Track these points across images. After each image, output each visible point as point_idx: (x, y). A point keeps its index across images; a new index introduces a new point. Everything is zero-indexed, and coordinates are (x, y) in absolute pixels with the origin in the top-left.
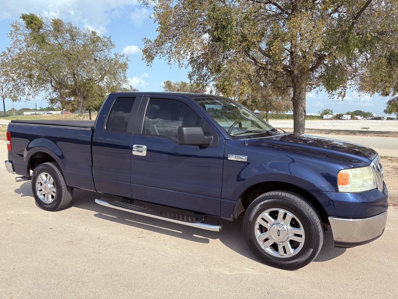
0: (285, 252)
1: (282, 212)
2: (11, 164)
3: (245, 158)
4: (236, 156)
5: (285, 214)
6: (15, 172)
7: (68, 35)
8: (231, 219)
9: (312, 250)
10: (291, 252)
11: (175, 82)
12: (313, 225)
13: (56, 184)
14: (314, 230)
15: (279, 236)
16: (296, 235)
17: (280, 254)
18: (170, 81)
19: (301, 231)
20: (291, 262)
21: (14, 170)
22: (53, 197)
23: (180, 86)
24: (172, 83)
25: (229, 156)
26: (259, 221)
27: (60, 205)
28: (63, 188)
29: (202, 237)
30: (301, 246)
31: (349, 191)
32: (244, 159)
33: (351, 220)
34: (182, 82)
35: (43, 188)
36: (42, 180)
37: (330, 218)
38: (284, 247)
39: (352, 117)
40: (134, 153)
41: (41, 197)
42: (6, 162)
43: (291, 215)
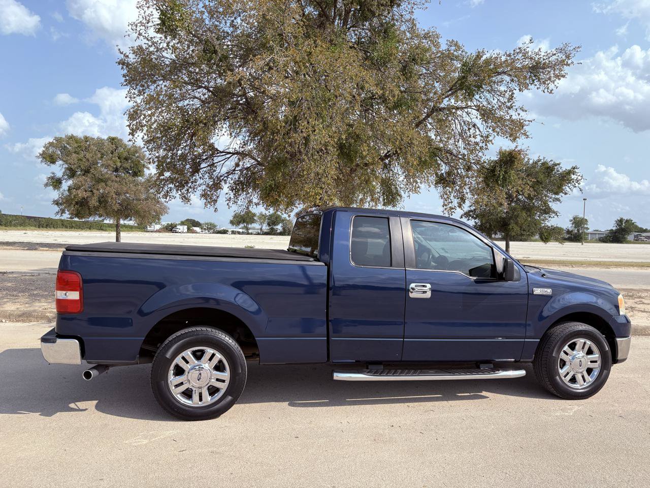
0: (585, 381)
1: (580, 341)
2: (79, 343)
4: (541, 289)
5: (585, 344)
8: (531, 360)
10: (589, 380)
13: (229, 364)
15: (580, 366)
16: (591, 362)
17: (581, 384)
19: (597, 356)
25: (534, 290)
26: (562, 355)
29: (469, 394)
30: (596, 373)
31: (622, 314)
32: (549, 291)
35: (190, 379)
36: (187, 362)
37: (618, 339)
38: (583, 377)
39: (188, 229)
40: (412, 295)
41: (179, 398)
42: (46, 340)
43: (590, 344)
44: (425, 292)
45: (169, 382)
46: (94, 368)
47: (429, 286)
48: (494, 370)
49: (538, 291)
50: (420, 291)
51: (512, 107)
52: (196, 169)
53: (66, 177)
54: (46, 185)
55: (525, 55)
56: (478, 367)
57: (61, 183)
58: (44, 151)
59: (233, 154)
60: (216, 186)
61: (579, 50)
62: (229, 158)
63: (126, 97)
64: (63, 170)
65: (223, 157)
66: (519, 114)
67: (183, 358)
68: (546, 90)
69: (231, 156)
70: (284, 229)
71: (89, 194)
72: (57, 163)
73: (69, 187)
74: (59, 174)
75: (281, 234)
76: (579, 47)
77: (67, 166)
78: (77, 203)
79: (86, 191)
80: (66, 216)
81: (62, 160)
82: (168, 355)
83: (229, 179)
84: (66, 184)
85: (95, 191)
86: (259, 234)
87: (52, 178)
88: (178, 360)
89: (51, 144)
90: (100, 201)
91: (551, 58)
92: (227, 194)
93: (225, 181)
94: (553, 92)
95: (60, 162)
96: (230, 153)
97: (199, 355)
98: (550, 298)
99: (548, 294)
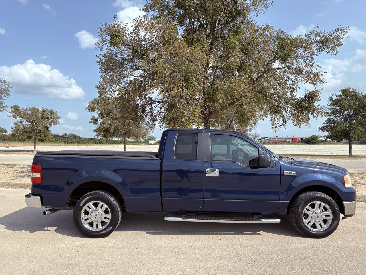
0: (322, 227)
1: (318, 203)
2: (39, 197)
4: (289, 172)
5: (320, 204)
6: (43, 206)
8: (285, 214)
10: (325, 226)
11: (25, 107)
13: (111, 210)
15: (318, 218)
16: (326, 216)
17: (319, 229)
18: (18, 105)
19: (329, 212)
21: (42, 204)
22: (103, 223)
23: (33, 112)
24: (21, 109)
26: (305, 211)
30: (330, 222)
31: (348, 187)
32: (294, 173)
34: (34, 109)
35: (92, 217)
36: (90, 208)
37: (344, 203)
38: (320, 225)
40: (207, 175)
41: (87, 226)
42: (27, 196)
43: (324, 204)
44: (215, 173)
45: (81, 218)
46: (49, 210)
47: (217, 170)
48: (260, 218)
49: (286, 173)
50: (213, 173)
51: (312, 65)
52: (143, 111)
53: (99, 118)
54: (90, 122)
55: (317, 35)
56: (253, 217)
57: (97, 121)
58: (89, 106)
59: (161, 102)
60: (154, 120)
61: (349, 29)
62: (158, 105)
63: (100, 78)
64: (98, 114)
65: (156, 105)
66: (317, 69)
67: (88, 206)
68: (333, 54)
69: (160, 103)
71: (109, 126)
72: (95, 111)
73: (101, 123)
74: (96, 117)
76: (349, 27)
77: (99, 112)
78: (104, 131)
79: (108, 124)
80: (100, 137)
81: (97, 110)
82: (81, 205)
83: (160, 115)
84: (99, 122)
85: (112, 124)
87: (93, 119)
88: (86, 207)
89: (92, 102)
90: (115, 130)
91: (333, 35)
92: (159, 123)
93: (158, 116)
94: (337, 54)
95: (96, 111)
96: (159, 102)
97: (96, 205)
98: (295, 177)
99: (294, 174)
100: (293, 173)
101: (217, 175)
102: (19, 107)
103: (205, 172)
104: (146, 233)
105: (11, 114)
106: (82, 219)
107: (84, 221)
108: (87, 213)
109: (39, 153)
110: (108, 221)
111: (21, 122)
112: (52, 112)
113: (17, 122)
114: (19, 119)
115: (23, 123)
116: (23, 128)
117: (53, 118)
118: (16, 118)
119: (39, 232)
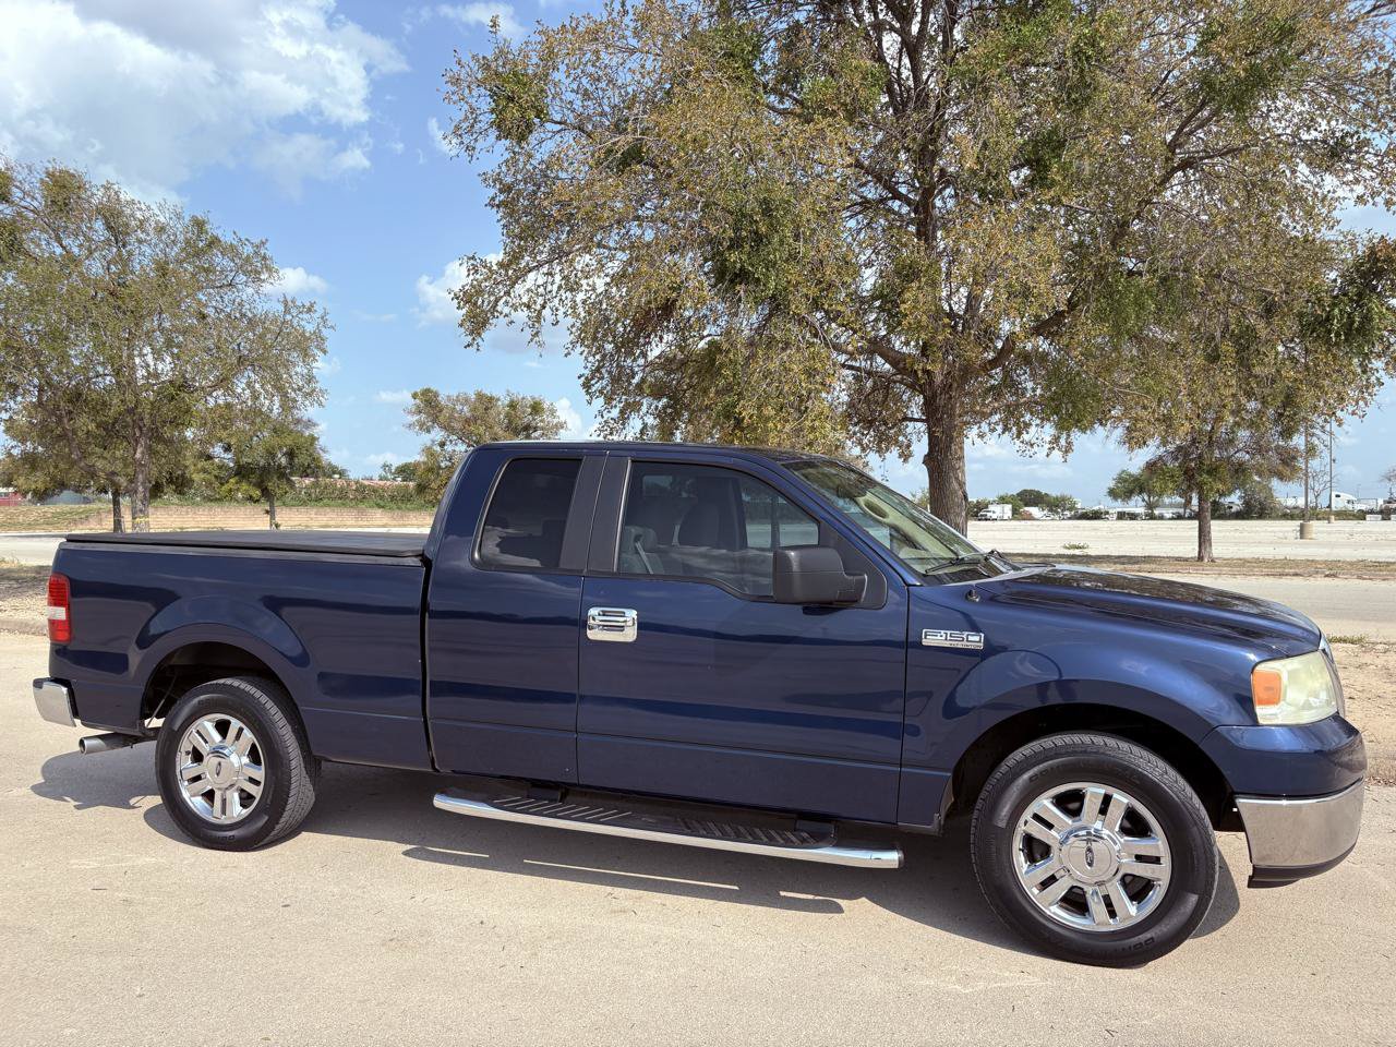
0: (1112, 914)
1: (1094, 791)
2: (64, 690)
3: (977, 638)
4: (949, 632)
5: (1107, 799)
6: (78, 721)
7: (99, 225)
8: (932, 828)
9: (1193, 899)
10: (1131, 912)
11: (454, 394)
12: (1196, 824)
13: (266, 752)
14: (1199, 841)
15: (1090, 865)
16: (1139, 858)
17: (1098, 921)
18: (434, 388)
19: (1158, 844)
20: (1135, 940)
21: (75, 713)
22: (246, 799)
23: (474, 409)
24: (442, 399)
25: (926, 635)
26: (1027, 825)
27: (278, 827)
28: (293, 763)
30: (1160, 889)
31: (1280, 722)
32: (975, 640)
33: (1284, 802)
34: (480, 396)
35: (207, 773)
36: (206, 741)
38: (1108, 900)
39: (1015, 511)
40: (592, 635)
41: (197, 803)
42: (38, 683)
43: (1126, 801)
44: (621, 628)
45: (178, 771)
46: (100, 737)
47: (632, 614)
48: (818, 839)
49: (935, 638)
50: (615, 626)
56: (795, 828)
67: (199, 731)
70: (1247, 504)
75: (1239, 516)
86: (1179, 517)
88: (191, 734)
97: (222, 728)
98: (978, 659)
99: (971, 646)
100: (970, 638)
101: (630, 635)
102: (436, 395)
103: (583, 624)
104: (406, 853)
105: (416, 418)
106: (179, 777)
107: (186, 783)
108: (197, 757)
109: (71, 539)
110: (257, 791)
111: (442, 445)
112: (536, 408)
113: (429, 444)
114: (438, 434)
115: (449, 448)
116: (448, 463)
117: (542, 429)
118: (429, 431)
119: (101, 808)
